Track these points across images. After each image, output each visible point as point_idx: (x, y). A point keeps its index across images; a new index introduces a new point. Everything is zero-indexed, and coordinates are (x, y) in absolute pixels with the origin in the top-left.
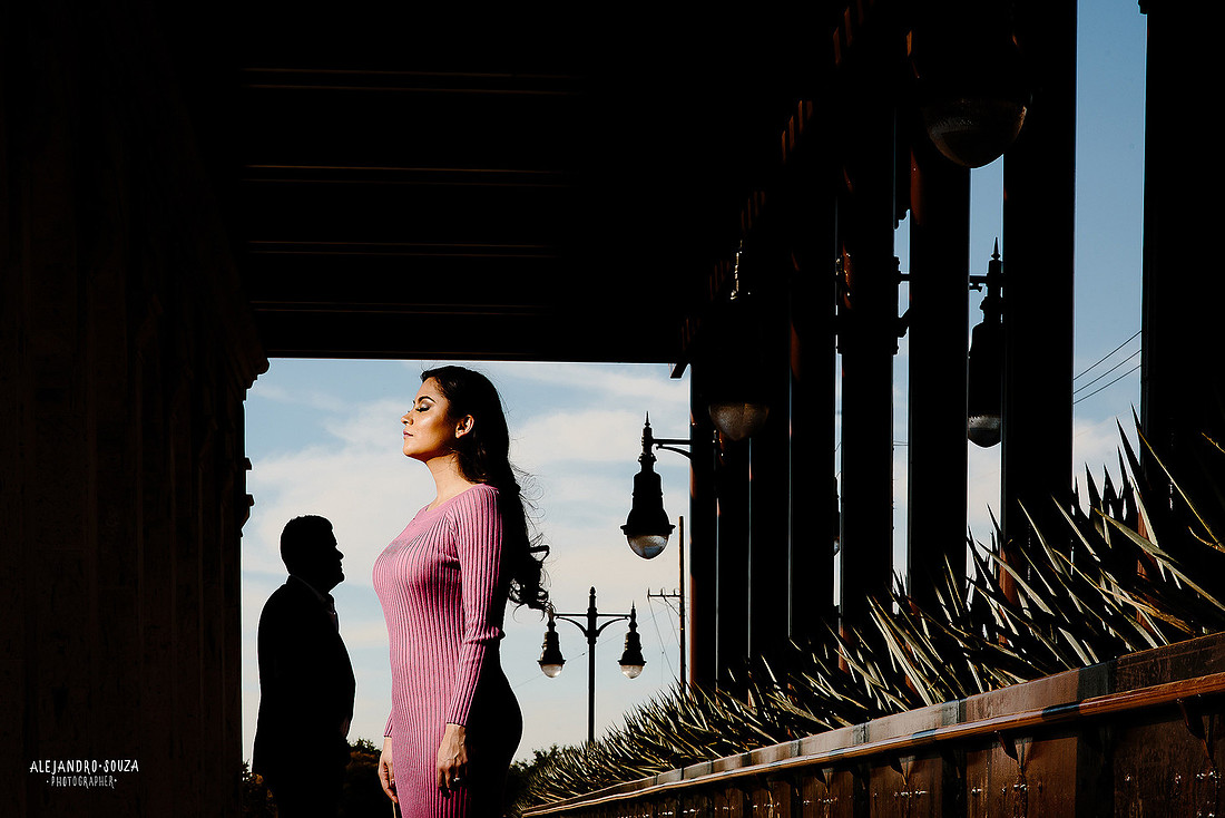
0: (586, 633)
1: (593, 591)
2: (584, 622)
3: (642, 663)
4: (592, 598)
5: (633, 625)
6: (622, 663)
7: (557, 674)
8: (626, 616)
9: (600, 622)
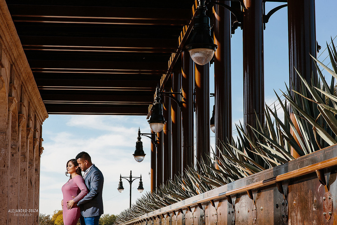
0: (129, 182)
1: (131, 171)
2: (129, 179)
3: (143, 189)
4: (131, 173)
5: (141, 180)
6: (138, 189)
7: (122, 192)
8: (139, 178)
9: (133, 179)
